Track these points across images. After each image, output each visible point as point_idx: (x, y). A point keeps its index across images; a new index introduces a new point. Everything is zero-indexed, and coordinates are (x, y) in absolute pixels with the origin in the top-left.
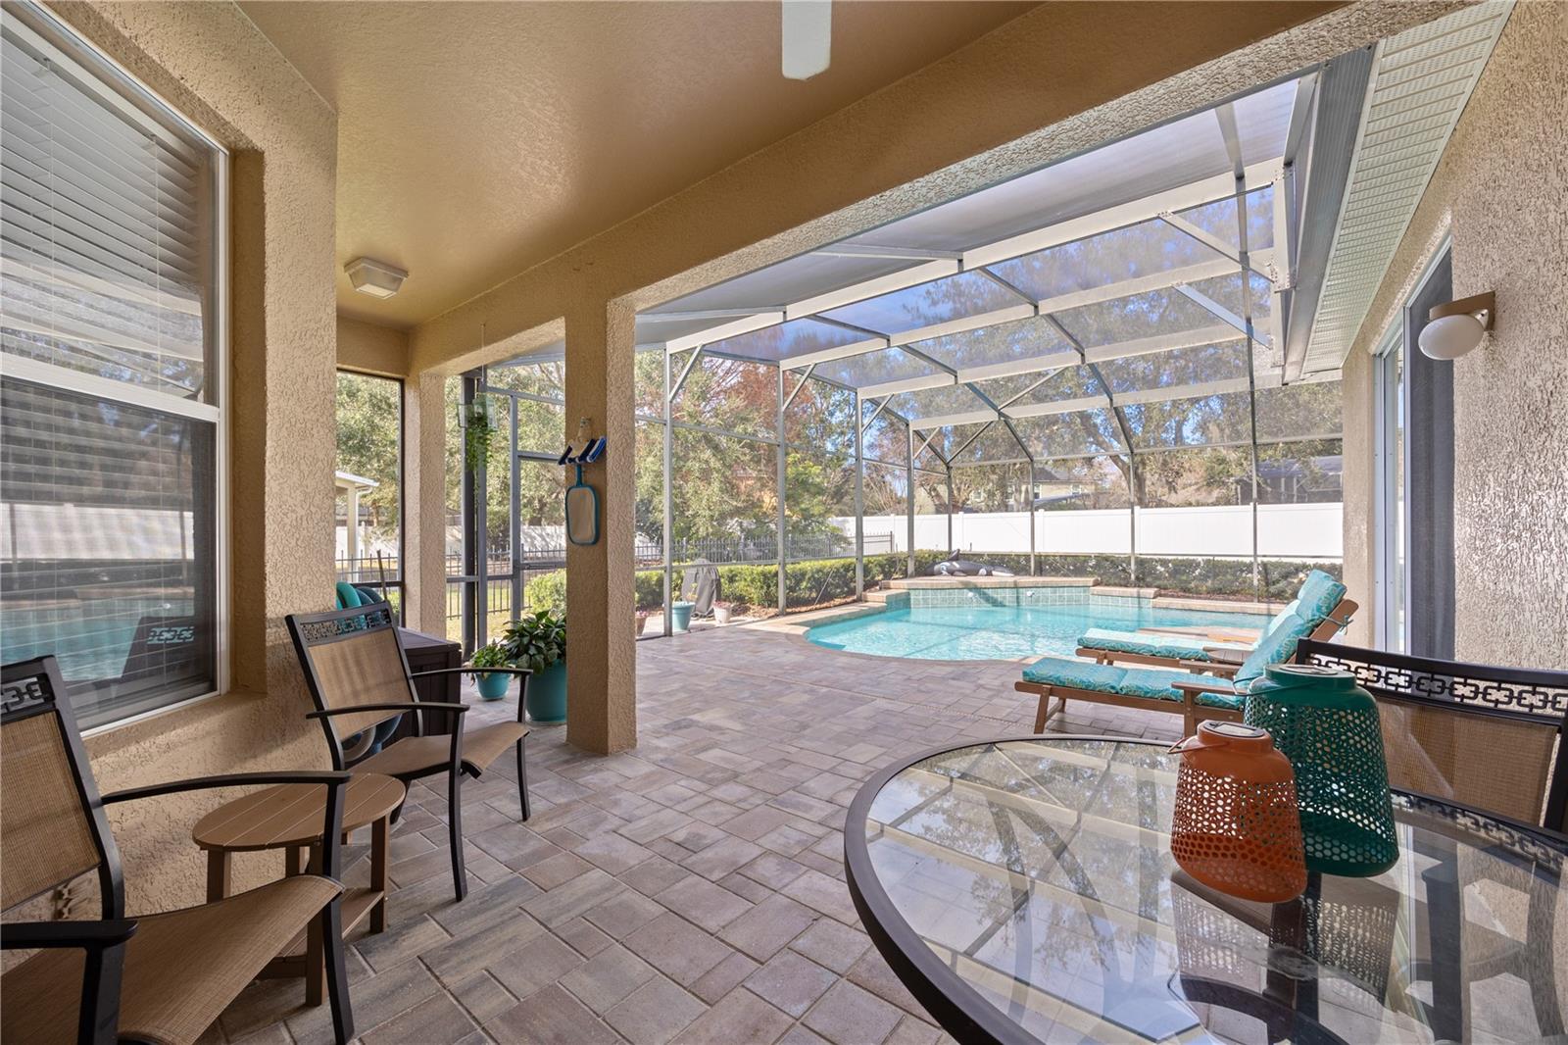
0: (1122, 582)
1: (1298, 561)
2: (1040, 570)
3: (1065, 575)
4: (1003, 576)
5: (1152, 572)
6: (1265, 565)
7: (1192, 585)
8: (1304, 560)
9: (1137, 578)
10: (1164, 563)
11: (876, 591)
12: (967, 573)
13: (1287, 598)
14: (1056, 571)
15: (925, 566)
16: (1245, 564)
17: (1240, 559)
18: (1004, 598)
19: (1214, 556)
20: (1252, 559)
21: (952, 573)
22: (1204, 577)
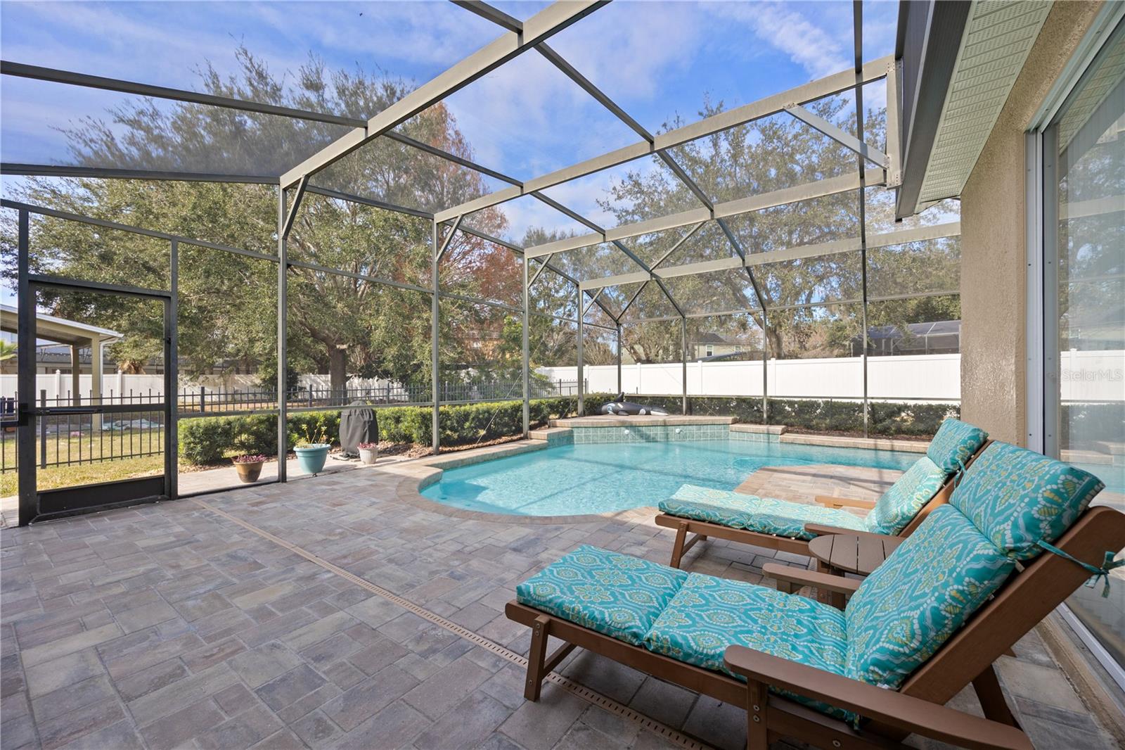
0: (758, 420)
1: (901, 402)
2: (690, 411)
3: (711, 414)
4: (659, 415)
5: (782, 411)
6: (872, 405)
7: (814, 423)
8: (906, 401)
9: (768, 417)
10: (791, 404)
11: (545, 429)
12: (629, 413)
13: (892, 435)
14: (703, 411)
15: (594, 406)
16: (857, 405)
17: (853, 401)
18: (656, 434)
19: (831, 398)
20: (863, 401)
21: (616, 412)
22: (823, 416)
